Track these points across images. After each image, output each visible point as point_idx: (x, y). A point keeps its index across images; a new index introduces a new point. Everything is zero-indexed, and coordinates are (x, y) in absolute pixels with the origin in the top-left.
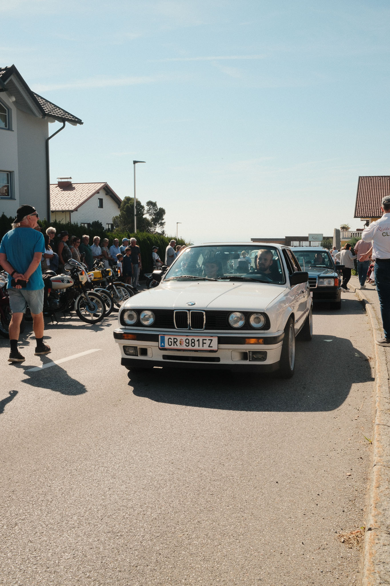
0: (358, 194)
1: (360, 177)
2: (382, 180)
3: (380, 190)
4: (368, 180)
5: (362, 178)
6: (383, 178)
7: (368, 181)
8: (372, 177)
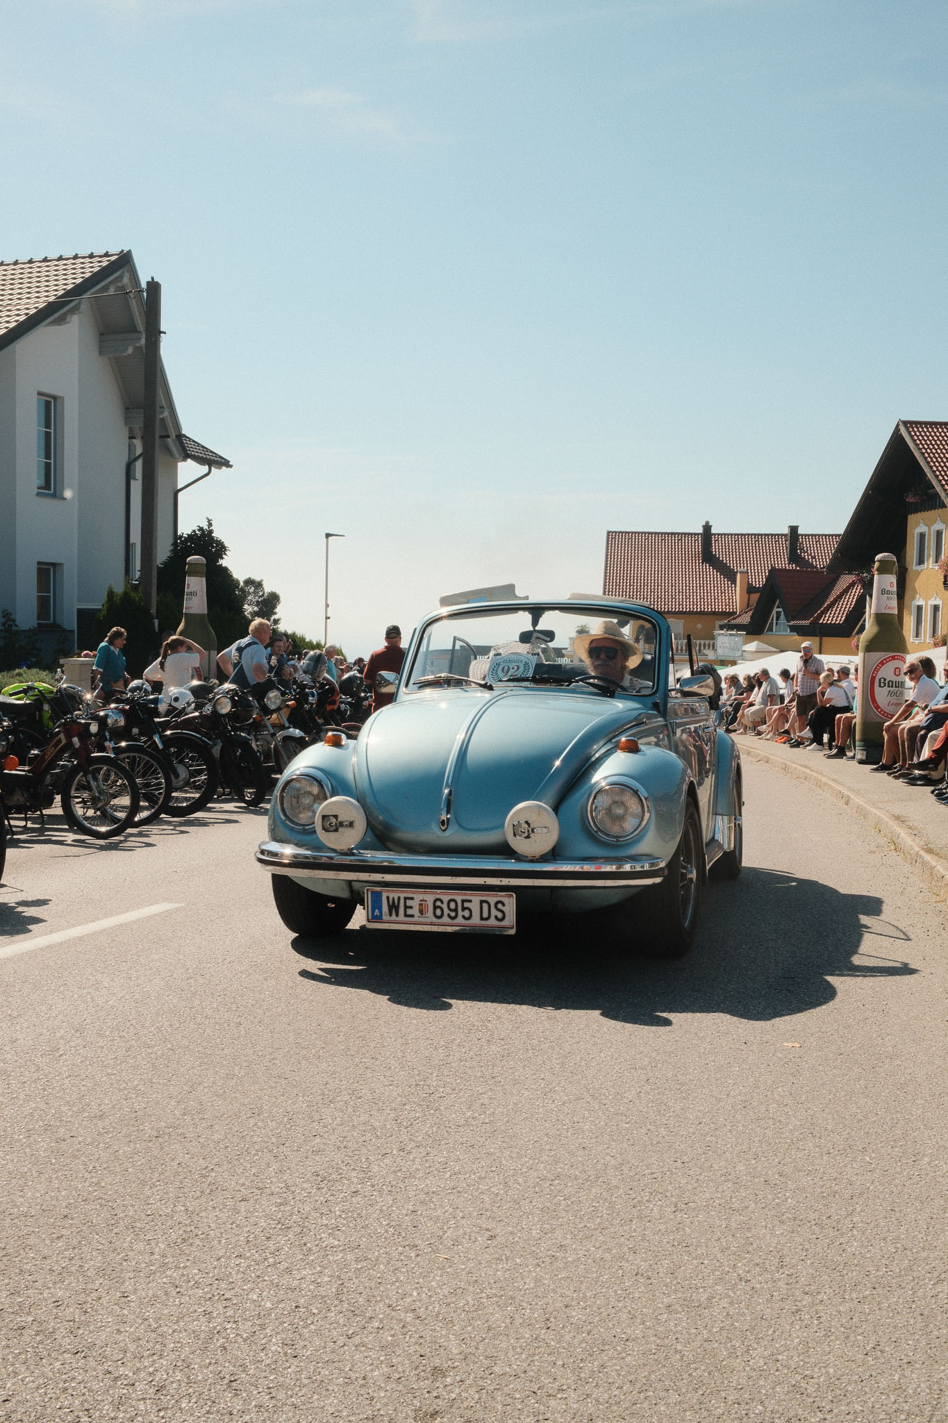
0: (606, 567)
1: (609, 532)
2: (652, 540)
3: (648, 560)
4: (625, 539)
5: (612, 536)
6: (652, 537)
7: (625, 542)
8: (632, 533)
